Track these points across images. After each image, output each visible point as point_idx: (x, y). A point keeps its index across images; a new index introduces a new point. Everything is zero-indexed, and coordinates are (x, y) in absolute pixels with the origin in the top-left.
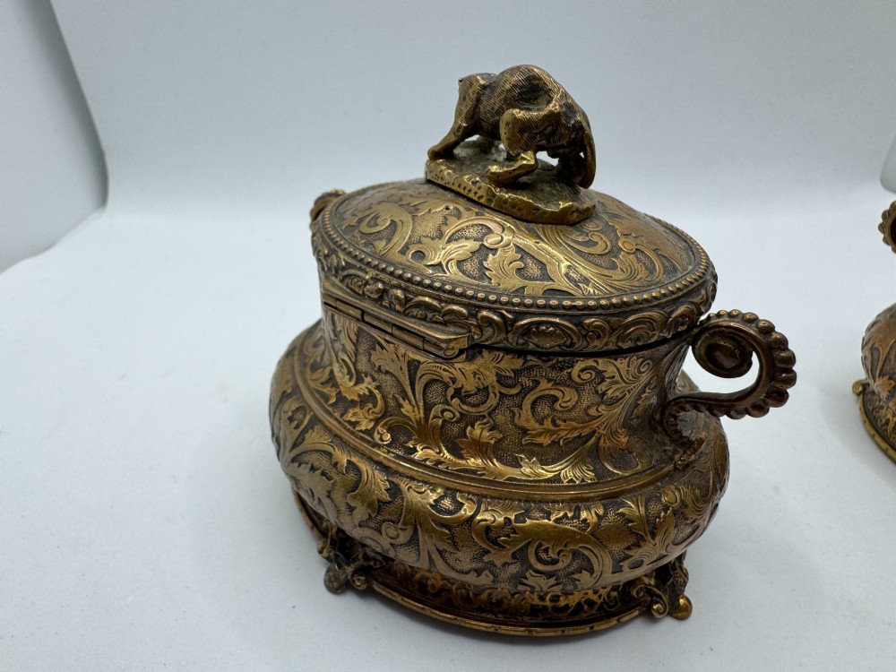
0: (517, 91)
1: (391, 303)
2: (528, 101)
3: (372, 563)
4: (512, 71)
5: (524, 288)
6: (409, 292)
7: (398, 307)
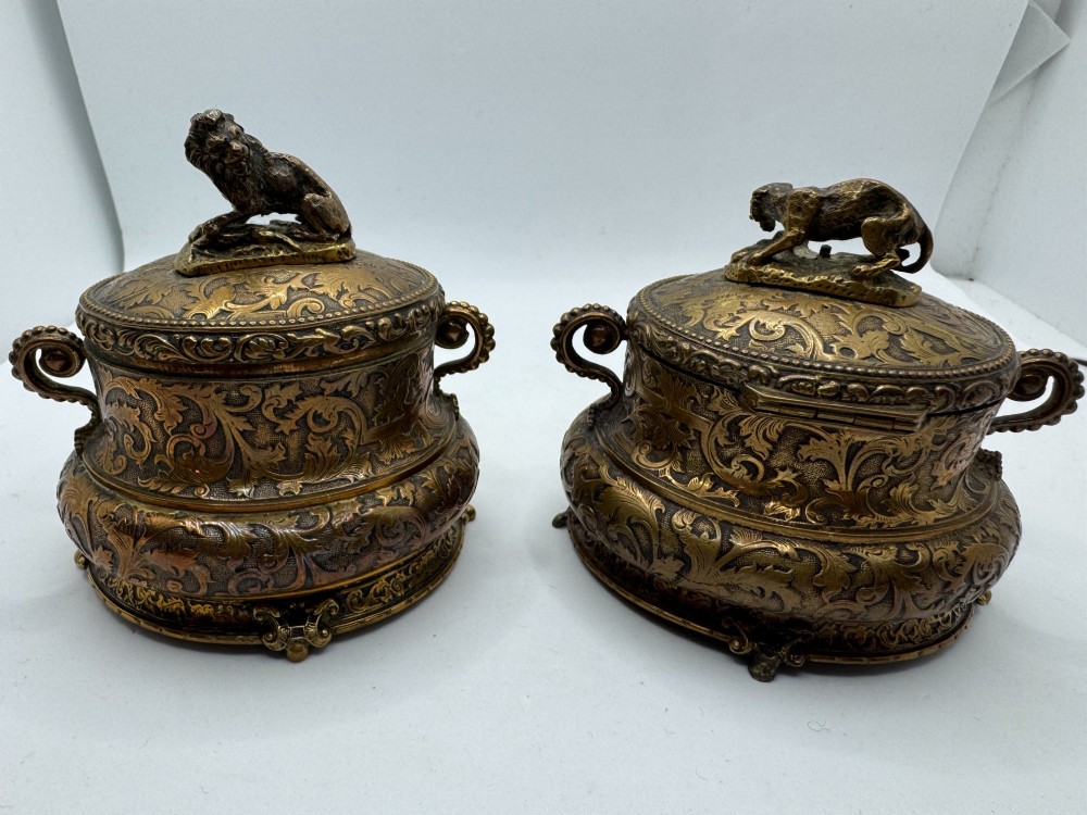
0: (867, 201)
1: (852, 396)
2: (877, 209)
3: (800, 640)
4: (854, 184)
5: (946, 361)
6: (869, 384)
7: (861, 399)
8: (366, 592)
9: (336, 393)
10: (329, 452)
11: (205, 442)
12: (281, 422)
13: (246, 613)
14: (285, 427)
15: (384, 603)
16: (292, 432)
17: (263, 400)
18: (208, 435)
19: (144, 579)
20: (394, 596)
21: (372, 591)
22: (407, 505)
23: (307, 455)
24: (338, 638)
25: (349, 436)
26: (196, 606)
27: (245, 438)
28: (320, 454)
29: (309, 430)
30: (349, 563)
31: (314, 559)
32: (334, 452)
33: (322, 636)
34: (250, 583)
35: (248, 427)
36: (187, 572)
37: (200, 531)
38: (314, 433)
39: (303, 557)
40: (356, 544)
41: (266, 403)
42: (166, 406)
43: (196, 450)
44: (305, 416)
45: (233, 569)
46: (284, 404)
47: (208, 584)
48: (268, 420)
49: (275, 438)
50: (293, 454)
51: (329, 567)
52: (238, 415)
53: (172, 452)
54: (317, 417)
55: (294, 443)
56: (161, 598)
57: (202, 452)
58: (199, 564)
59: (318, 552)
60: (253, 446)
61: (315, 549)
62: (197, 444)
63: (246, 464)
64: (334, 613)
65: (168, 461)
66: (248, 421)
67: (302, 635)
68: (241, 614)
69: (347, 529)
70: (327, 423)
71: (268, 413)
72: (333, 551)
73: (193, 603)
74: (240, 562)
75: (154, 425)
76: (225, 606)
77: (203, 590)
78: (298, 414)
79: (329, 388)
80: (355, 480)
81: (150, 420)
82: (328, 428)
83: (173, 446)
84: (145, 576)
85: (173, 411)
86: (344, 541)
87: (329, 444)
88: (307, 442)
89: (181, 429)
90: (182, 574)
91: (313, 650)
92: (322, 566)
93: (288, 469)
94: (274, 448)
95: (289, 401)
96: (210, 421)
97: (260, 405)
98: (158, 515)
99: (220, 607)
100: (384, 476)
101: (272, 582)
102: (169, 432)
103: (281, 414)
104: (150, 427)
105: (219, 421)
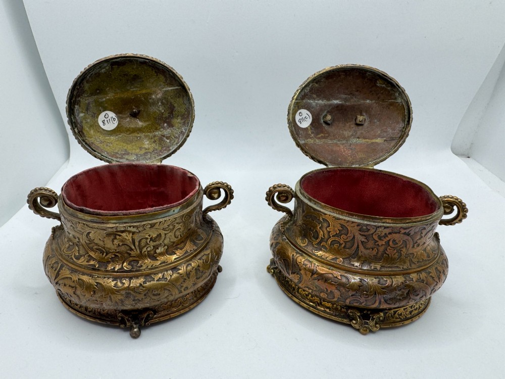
8: (395, 313)
9: (405, 233)
10: (394, 255)
11: (345, 242)
12: (379, 241)
13: (345, 310)
14: (380, 243)
15: (401, 319)
16: (382, 245)
17: (375, 231)
18: (347, 240)
19: (311, 289)
20: (406, 317)
21: (397, 313)
22: (423, 283)
23: (385, 255)
24: (381, 329)
25: (404, 250)
26: (325, 303)
27: (362, 244)
28: (390, 255)
29: (389, 245)
30: (396, 302)
31: (384, 298)
32: (396, 256)
33: (376, 327)
34: (356, 301)
35: (366, 241)
36: (331, 291)
37: (339, 277)
38: (391, 247)
39: (380, 296)
40: (401, 295)
41: (376, 233)
42: (334, 226)
43: (341, 244)
44: (389, 240)
45: (350, 295)
46: (383, 234)
47: (338, 298)
48: (374, 239)
49: (374, 246)
50: (380, 253)
51: (388, 302)
52: (363, 235)
53: (329, 243)
54: (394, 241)
55: (381, 249)
56: (310, 296)
57: (343, 246)
58: (337, 290)
59: (386, 296)
60: (365, 248)
61: (385, 294)
62: (341, 242)
63: (360, 254)
64: (381, 319)
65: (327, 246)
66: (366, 239)
67: (368, 325)
68: (343, 310)
69: (398, 288)
70: (397, 244)
71: (376, 237)
72: (392, 296)
73: (324, 301)
74: (354, 293)
75: (325, 232)
76: (337, 305)
77: (335, 299)
78: (387, 239)
79: (403, 231)
80: (403, 268)
81: (324, 230)
82: (397, 246)
83: (331, 241)
84: (312, 288)
85: (336, 229)
86: (396, 293)
87: (395, 251)
88: (386, 250)
89: (337, 236)
90: (329, 291)
91: (371, 332)
92: (386, 301)
93: (376, 259)
94: (373, 249)
95: (386, 234)
96: (351, 235)
97: (373, 233)
98: (322, 266)
99: (335, 305)
100: (414, 268)
101: (365, 303)
102: (331, 236)
103: (380, 238)
104: (323, 232)
105: (354, 236)
